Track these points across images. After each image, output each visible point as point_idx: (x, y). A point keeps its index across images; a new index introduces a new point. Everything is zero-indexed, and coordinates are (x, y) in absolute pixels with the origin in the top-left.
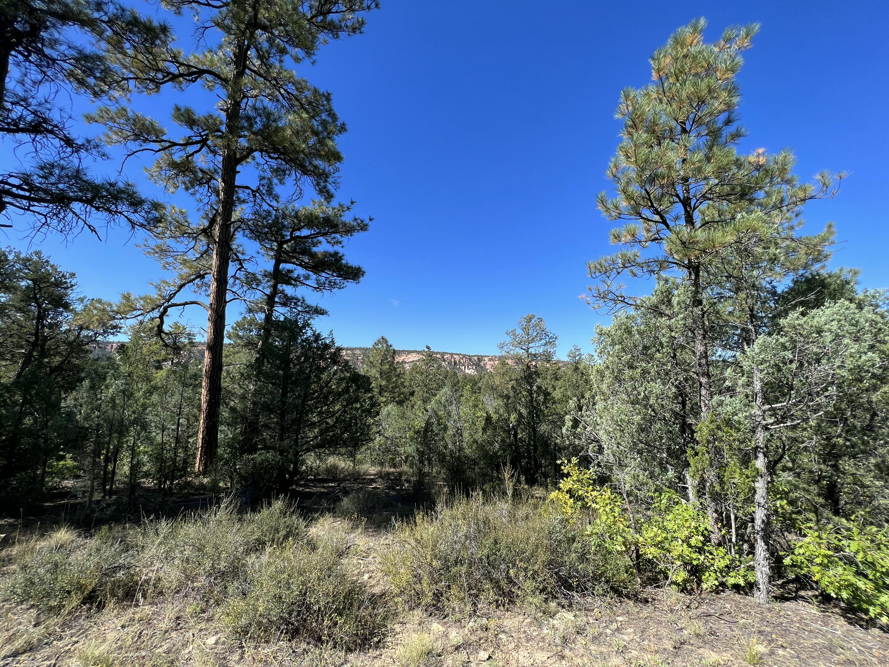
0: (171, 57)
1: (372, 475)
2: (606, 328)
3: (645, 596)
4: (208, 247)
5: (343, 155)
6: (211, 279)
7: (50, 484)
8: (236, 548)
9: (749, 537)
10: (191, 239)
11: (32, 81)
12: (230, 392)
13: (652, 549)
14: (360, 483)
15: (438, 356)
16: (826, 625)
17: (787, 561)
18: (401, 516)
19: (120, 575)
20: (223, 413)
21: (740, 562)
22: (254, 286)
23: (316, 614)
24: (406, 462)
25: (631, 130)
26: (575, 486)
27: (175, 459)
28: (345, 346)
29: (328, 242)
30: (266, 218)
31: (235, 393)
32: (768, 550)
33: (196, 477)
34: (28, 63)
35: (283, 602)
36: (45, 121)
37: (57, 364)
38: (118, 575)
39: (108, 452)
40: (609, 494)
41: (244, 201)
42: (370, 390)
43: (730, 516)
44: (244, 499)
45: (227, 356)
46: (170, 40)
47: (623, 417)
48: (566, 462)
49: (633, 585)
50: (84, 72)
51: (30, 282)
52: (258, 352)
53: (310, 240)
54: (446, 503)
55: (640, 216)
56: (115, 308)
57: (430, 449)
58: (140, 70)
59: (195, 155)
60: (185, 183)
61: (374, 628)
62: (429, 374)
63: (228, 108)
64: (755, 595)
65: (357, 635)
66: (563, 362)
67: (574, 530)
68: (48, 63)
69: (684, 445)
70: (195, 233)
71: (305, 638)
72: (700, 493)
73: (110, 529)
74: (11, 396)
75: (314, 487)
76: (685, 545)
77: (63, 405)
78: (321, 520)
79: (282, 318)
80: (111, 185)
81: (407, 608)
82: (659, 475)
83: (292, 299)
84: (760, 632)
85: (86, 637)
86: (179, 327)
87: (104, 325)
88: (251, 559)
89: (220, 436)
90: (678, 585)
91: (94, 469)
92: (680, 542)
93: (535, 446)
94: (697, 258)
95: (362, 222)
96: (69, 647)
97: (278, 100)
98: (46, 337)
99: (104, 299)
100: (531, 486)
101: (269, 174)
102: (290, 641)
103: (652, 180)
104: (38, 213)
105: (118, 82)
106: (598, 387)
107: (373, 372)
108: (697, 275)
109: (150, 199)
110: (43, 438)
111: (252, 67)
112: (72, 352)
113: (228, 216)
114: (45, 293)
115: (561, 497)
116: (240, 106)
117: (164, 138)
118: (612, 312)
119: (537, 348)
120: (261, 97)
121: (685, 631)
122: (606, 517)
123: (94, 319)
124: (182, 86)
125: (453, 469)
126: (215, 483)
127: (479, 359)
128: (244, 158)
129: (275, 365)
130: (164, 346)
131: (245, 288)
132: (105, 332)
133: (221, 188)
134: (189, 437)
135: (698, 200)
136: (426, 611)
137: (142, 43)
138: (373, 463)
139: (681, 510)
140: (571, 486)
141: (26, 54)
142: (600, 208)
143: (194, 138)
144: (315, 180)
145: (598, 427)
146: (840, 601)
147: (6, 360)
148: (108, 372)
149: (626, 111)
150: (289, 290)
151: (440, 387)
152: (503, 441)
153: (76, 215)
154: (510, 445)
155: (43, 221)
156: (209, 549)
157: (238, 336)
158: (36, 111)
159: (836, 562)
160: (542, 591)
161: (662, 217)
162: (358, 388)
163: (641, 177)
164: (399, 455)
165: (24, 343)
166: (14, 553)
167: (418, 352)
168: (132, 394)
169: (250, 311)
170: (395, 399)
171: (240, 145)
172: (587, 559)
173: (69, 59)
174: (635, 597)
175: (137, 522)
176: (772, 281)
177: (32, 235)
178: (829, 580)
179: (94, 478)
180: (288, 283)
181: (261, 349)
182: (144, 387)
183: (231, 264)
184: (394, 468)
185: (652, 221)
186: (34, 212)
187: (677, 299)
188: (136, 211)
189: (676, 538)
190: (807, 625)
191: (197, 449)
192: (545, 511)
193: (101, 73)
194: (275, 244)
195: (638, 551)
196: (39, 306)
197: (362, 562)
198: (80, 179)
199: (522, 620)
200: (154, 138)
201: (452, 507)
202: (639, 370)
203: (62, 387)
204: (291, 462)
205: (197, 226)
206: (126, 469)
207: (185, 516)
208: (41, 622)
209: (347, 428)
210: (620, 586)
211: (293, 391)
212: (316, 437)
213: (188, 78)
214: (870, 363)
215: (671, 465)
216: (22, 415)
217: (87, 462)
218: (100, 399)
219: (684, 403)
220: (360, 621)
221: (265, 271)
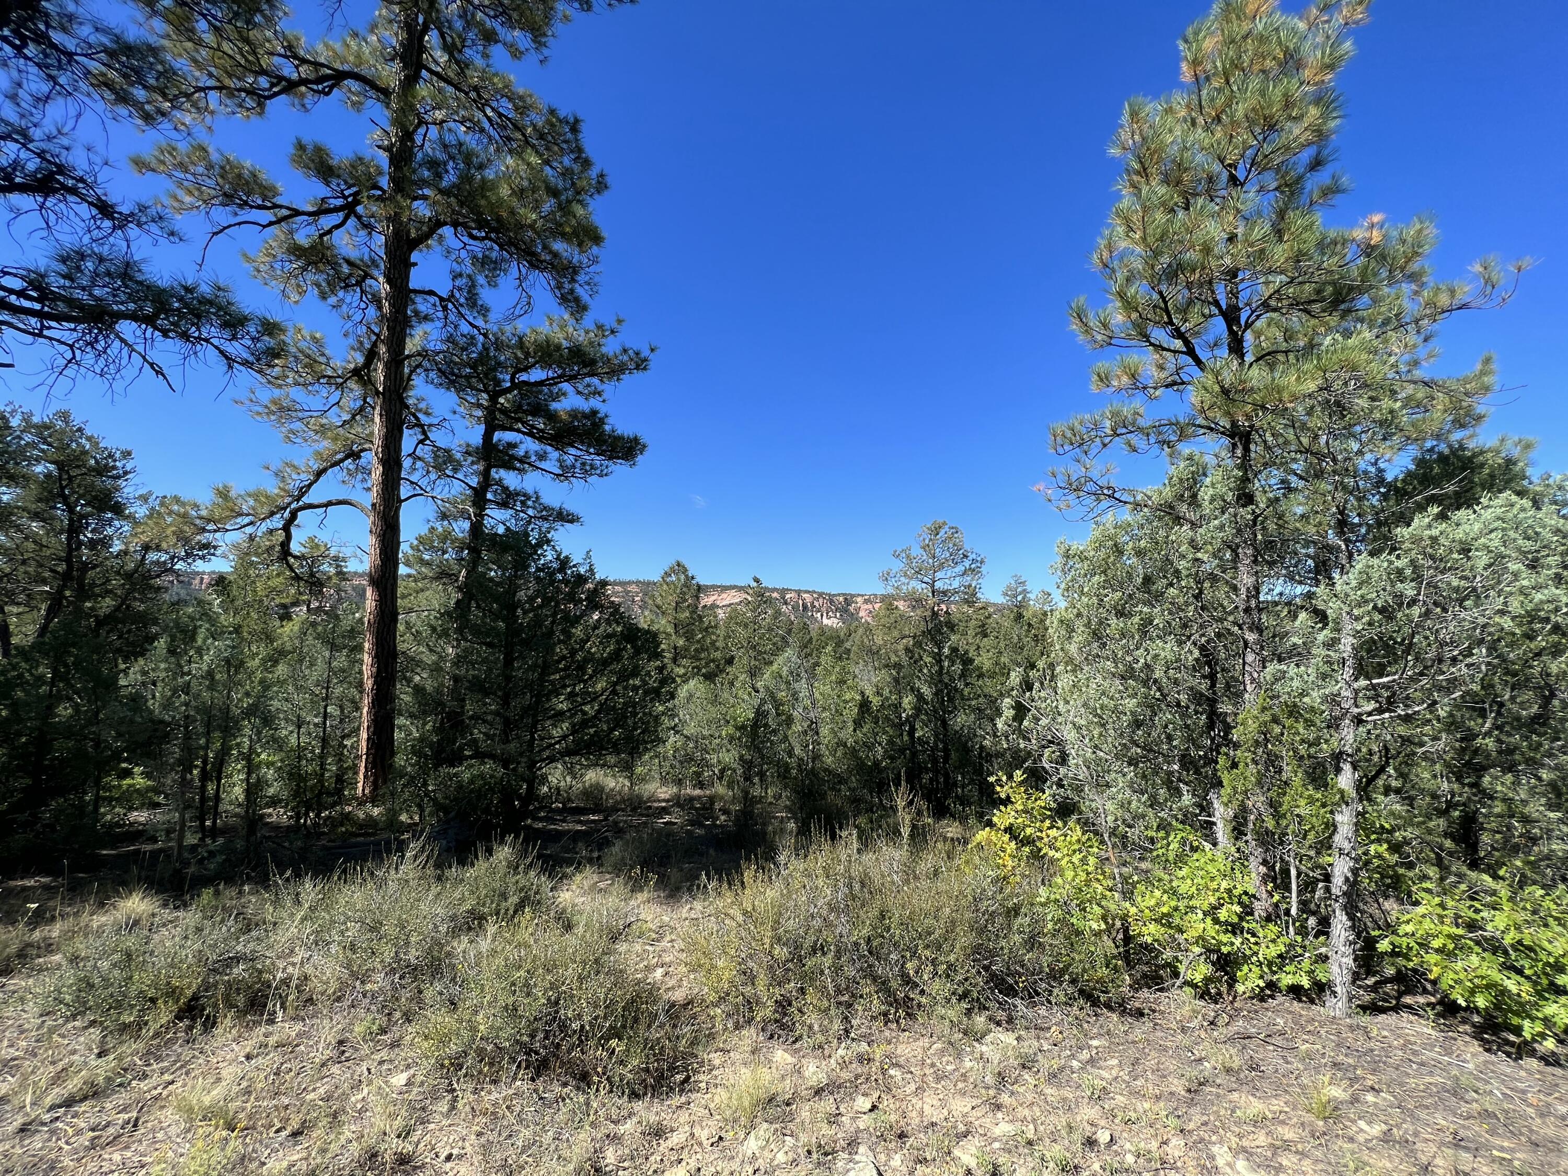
0: (283, 47)
1: (664, 801)
2: (1077, 546)
3: (1137, 1005)
4: (365, 401)
5: (604, 234)
6: (372, 459)
7: (109, 817)
8: (436, 926)
9: (1318, 906)
10: (334, 387)
11: (32, 95)
12: (413, 659)
13: (1153, 928)
14: (642, 815)
15: (775, 595)
16: (1449, 1054)
17: (1384, 946)
18: (719, 872)
19: (239, 970)
20: (402, 696)
21: (1304, 947)
22: (448, 472)
23: (576, 1037)
24: (720, 778)
25: (1136, 178)
26: (1020, 820)
27: (322, 775)
28: (611, 579)
29: (579, 393)
30: (466, 349)
31: (422, 662)
32: (1353, 927)
33: (359, 804)
34: (22, 61)
35: (521, 1017)
36: (61, 169)
37: (108, 611)
38: (235, 971)
39: (205, 762)
40: (1079, 833)
41: (426, 318)
42: (657, 655)
43: (1288, 871)
44: (444, 842)
45: (404, 597)
46: (281, 14)
47: (1105, 700)
48: (1004, 778)
49: (1119, 986)
50: (125, 76)
51: (52, 467)
52: (460, 589)
53: (545, 389)
54: (796, 849)
55: (1148, 341)
56: (204, 513)
57: (762, 757)
58: (227, 72)
59: (336, 233)
60: (318, 285)
61: (676, 1059)
62: (760, 627)
63: (392, 145)
64: (1327, 1004)
65: (647, 1070)
66: (995, 605)
67: (1018, 895)
68: (59, 61)
69: (1211, 750)
70: (339, 377)
71: (559, 1075)
72: (1238, 832)
73: (217, 893)
74: (32, 668)
75: (564, 821)
76: (1209, 920)
77: (122, 682)
78: (578, 878)
79: (501, 530)
80: (188, 290)
81: (730, 1025)
82: (1166, 800)
83: (518, 494)
84: (1335, 1064)
85: (187, 1074)
86: (317, 546)
87: (186, 541)
88: (461, 945)
89: (398, 735)
90: (1194, 986)
91: (183, 793)
92: (1201, 915)
93: (946, 750)
94: (1249, 417)
95: (637, 354)
96: (159, 1090)
97: (482, 130)
98: (85, 564)
99: (185, 496)
100: (939, 819)
101: (468, 268)
102: (533, 1080)
103: (1172, 273)
104: (58, 341)
105: (188, 96)
106: (1062, 649)
107: (663, 624)
108: (1247, 450)
109: (258, 313)
110: (92, 740)
111: (433, 66)
112: (134, 590)
113: (398, 346)
114: (79, 486)
115: (994, 839)
116: (413, 141)
117: (279, 200)
118: (1091, 515)
119: (948, 580)
120: (452, 125)
121: (1206, 1064)
122: (1072, 873)
123: (169, 531)
124: (306, 101)
125: (803, 790)
126: (392, 815)
127: (846, 599)
128: (422, 239)
129: (490, 611)
130: (292, 578)
131: (433, 476)
132: (188, 555)
133: (383, 295)
134: (343, 737)
135: (1253, 312)
136: (763, 1030)
137: (230, 22)
138: (664, 781)
139: (1203, 860)
140: (1012, 820)
141: (18, 42)
142: (1075, 326)
143: (332, 201)
144: (554, 278)
145: (1060, 719)
146: (1472, 1013)
147: (18, 604)
148: (201, 626)
149: (1131, 142)
150: (511, 479)
151: (778, 650)
152: (891, 742)
153: (126, 344)
154: (902, 751)
155: (69, 355)
156: (389, 928)
157: (422, 562)
158: (43, 151)
159: (1470, 948)
160: (963, 997)
161: (1187, 342)
162: (637, 652)
163: (1153, 267)
164: (709, 766)
165: (47, 574)
166: (55, 934)
167: (740, 589)
168: (242, 663)
169: (444, 516)
170: (700, 670)
171: (416, 215)
172: (1040, 943)
173: (98, 53)
174: (1121, 1007)
175: (263, 881)
176: (1377, 460)
177: (50, 381)
178: (1456, 977)
179: (185, 808)
180: (509, 466)
181: (466, 584)
182: (262, 650)
183: (406, 432)
184: (701, 788)
185: (1169, 350)
186: (51, 339)
187: (1211, 492)
188: (234, 338)
189: (1192, 909)
190: (1415, 1053)
191: (358, 757)
192: (967, 862)
193: (157, 79)
194: (485, 396)
195: (1126, 930)
196: (71, 510)
197: (651, 948)
198: (131, 279)
199: (927, 1045)
200: (260, 202)
201: (806, 856)
202: (1136, 619)
203: (119, 651)
204: (524, 780)
205: (344, 364)
206: (238, 792)
207: (344, 871)
208: (108, 1050)
209: (619, 721)
210: (1095, 989)
211: (522, 657)
212: (564, 737)
213: (315, 87)
214: (1551, 607)
215: (1186, 784)
216: (54, 699)
217: (171, 779)
218: (189, 673)
219: (1212, 677)
220: (652, 1048)
221: (468, 445)
